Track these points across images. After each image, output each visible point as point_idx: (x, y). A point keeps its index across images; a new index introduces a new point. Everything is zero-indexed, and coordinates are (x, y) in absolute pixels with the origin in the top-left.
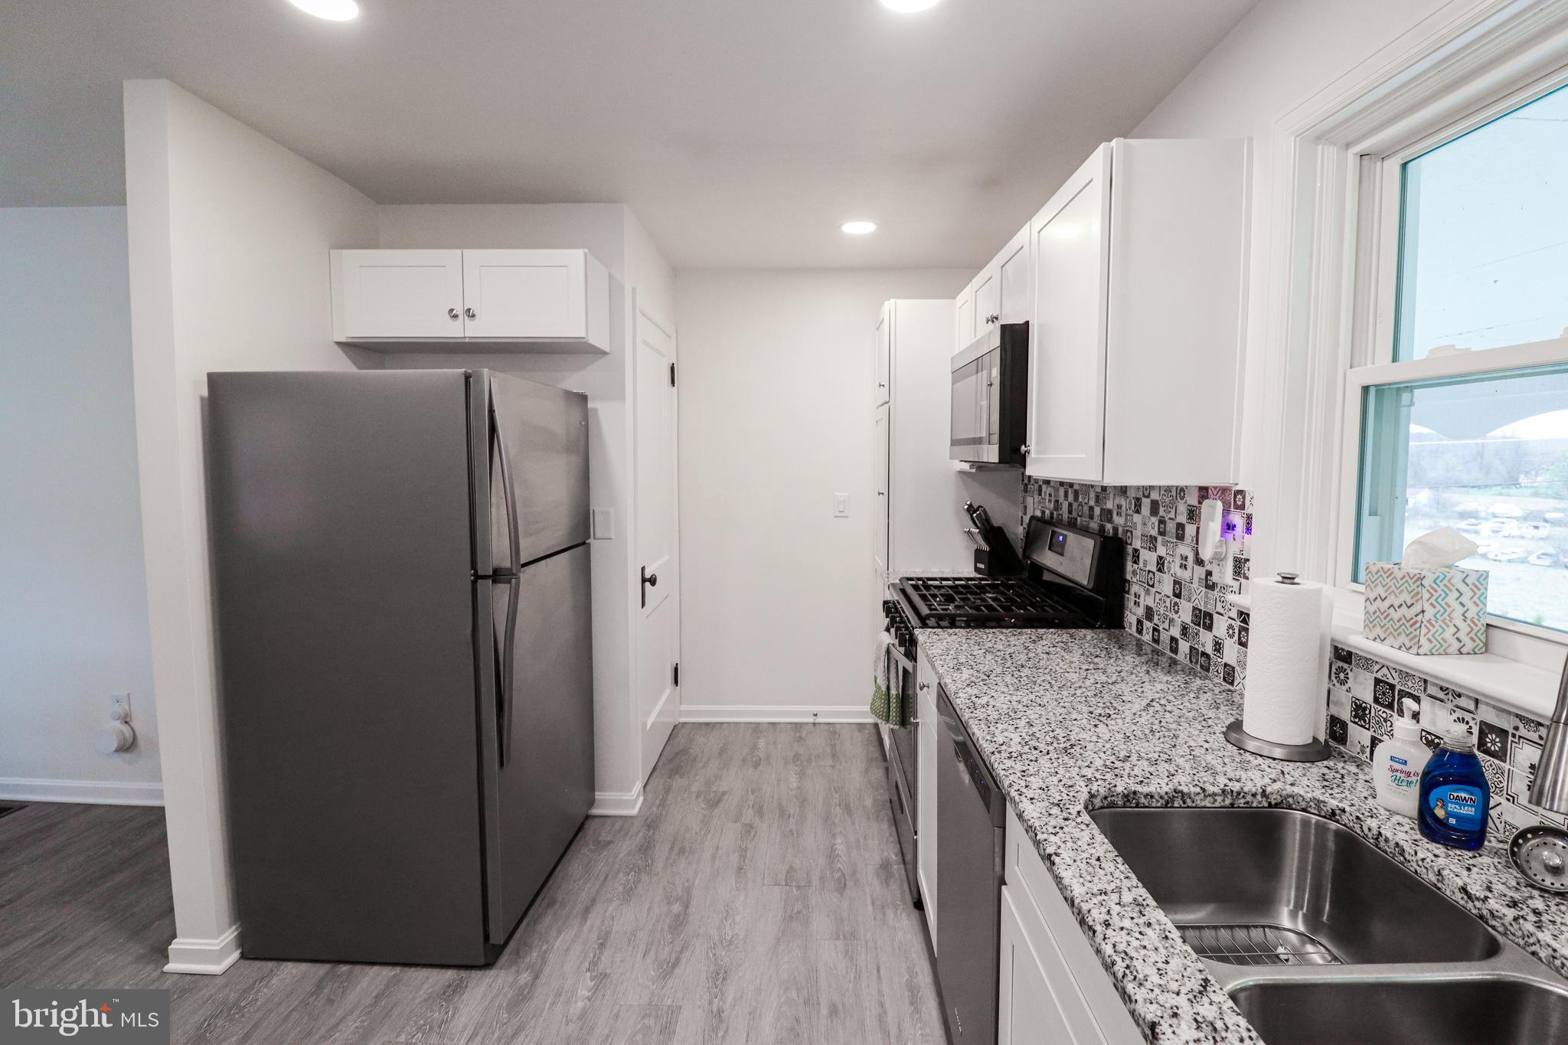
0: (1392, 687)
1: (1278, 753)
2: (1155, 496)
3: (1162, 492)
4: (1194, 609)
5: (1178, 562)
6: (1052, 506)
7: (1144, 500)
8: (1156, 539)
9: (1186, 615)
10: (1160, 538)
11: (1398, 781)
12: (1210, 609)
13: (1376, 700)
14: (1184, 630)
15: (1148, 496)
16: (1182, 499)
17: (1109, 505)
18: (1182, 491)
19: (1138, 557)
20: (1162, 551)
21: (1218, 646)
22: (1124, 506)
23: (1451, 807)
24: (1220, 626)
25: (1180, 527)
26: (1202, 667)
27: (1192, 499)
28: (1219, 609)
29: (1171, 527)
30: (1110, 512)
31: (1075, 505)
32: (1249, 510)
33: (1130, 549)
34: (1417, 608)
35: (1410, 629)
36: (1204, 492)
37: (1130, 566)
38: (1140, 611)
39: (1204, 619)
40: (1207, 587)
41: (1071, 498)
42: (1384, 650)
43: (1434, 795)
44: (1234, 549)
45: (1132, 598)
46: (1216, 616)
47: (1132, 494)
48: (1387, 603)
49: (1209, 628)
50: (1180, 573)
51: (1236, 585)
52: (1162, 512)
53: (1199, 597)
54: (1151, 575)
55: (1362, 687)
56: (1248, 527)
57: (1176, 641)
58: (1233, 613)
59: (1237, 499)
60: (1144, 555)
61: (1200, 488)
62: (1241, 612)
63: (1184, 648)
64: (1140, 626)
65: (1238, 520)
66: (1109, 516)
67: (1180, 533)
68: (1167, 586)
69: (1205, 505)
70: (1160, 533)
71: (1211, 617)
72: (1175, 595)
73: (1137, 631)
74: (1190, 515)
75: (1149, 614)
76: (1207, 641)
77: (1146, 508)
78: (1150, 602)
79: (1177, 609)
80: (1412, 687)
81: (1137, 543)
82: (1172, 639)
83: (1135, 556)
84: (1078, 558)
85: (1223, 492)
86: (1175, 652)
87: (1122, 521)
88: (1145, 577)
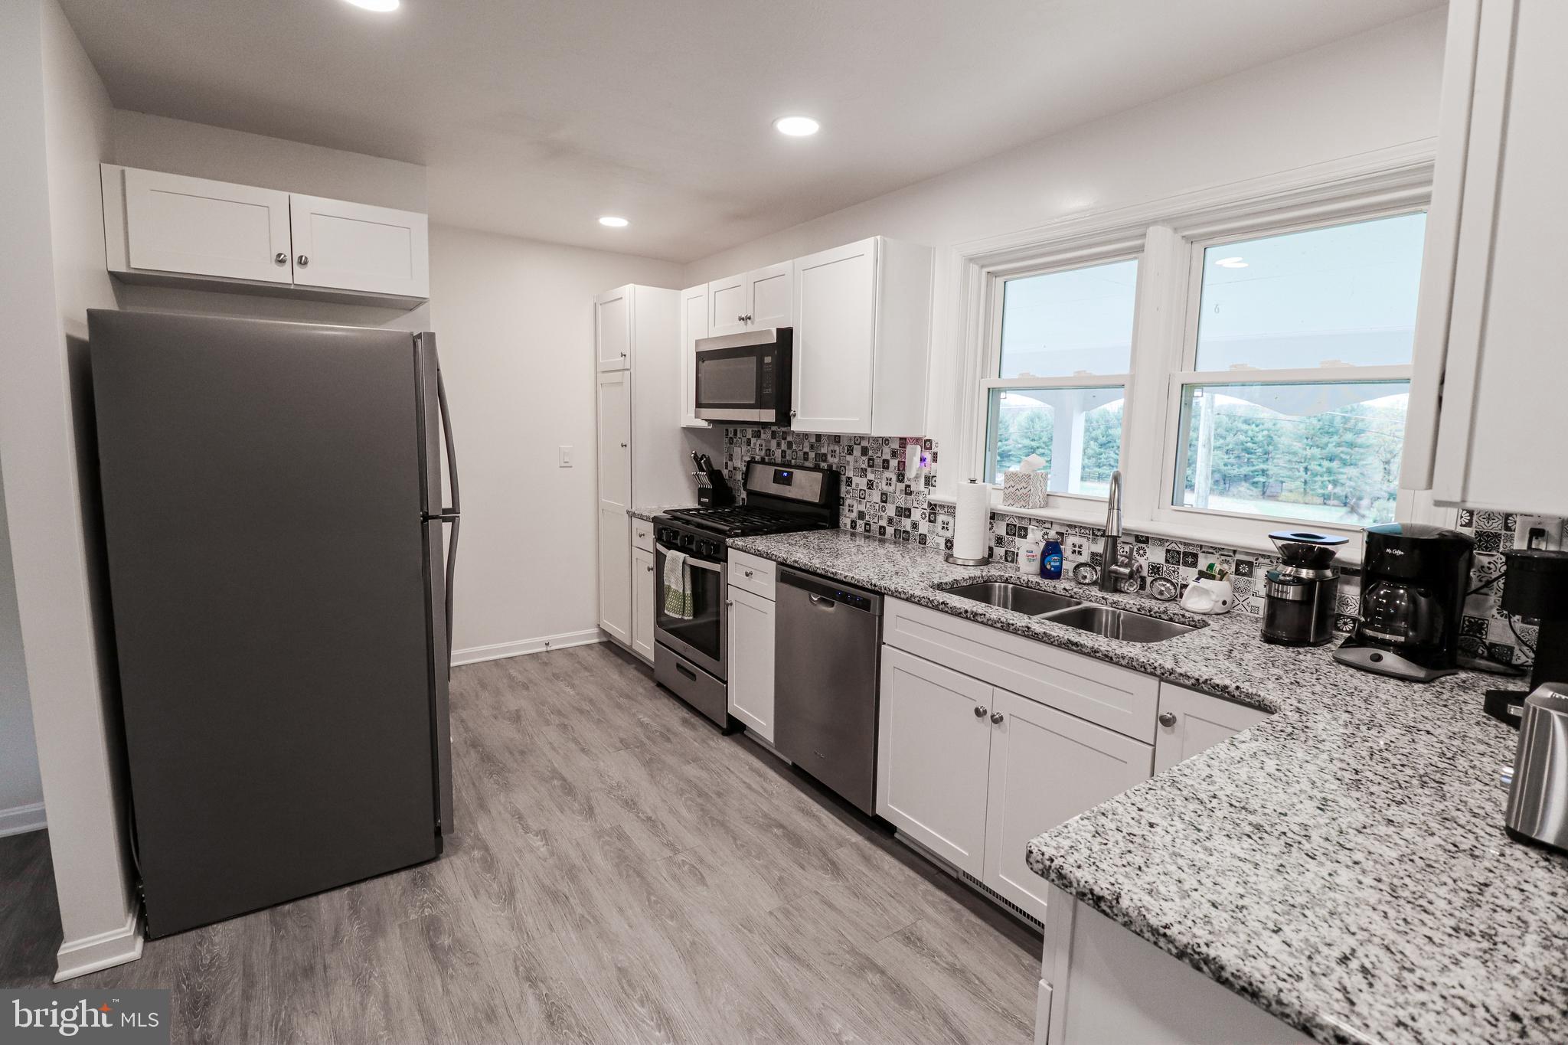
0: (1015, 526)
1: (971, 563)
2: (864, 443)
3: (871, 441)
4: (897, 507)
5: (884, 482)
6: (763, 453)
7: (855, 446)
8: (866, 470)
9: (891, 511)
10: (869, 469)
11: (1029, 560)
12: (909, 506)
13: (1007, 534)
14: (890, 521)
15: (859, 444)
16: (887, 445)
17: (824, 450)
18: (886, 441)
19: (851, 482)
20: (870, 476)
21: (915, 526)
22: (838, 452)
23: (1052, 564)
24: (916, 515)
25: (886, 461)
26: (903, 539)
27: (896, 445)
28: (915, 505)
29: (878, 462)
30: (825, 455)
31: (788, 452)
32: (934, 449)
33: (843, 478)
34: (1028, 489)
35: (1024, 499)
36: (903, 442)
37: (843, 488)
38: (854, 515)
39: (903, 512)
40: (906, 494)
41: (784, 446)
42: (1016, 509)
43: (1047, 559)
44: (925, 471)
45: (847, 508)
46: (913, 510)
47: (845, 442)
48: (1015, 488)
49: (909, 516)
50: (885, 488)
51: (926, 490)
52: (870, 453)
53: (902, 501)
54: (862, 492)
55: (1001, 529)
56: (935, 459)
57: (884, 528)
58: (925, 506)
59: (927, 444)
60: (856, 480)
61: (901, 439)
62: (930, 504)
63: (890, 530)
64: (854, 524)
65: (928, 455)
66: (824, 457)
67: (886, 465)
68: (876, 497)
69: (909, 448)
70: (869, 466)
71: (909, 510)
72: (882, 501)
73: (852, 527)
74: (894, 454)
75: (861, 515)
76: (906, 524)
77: (857, 451)
78: (862, 508)
79: (883, 509)
80: (1024, 524)
81: (850, 473)
82: (881, 527)
83: (849, 481)
84: (806, 487)
85: (917, 440)
86: (884, 534)
87: (836, 460)
88: (857, 494)
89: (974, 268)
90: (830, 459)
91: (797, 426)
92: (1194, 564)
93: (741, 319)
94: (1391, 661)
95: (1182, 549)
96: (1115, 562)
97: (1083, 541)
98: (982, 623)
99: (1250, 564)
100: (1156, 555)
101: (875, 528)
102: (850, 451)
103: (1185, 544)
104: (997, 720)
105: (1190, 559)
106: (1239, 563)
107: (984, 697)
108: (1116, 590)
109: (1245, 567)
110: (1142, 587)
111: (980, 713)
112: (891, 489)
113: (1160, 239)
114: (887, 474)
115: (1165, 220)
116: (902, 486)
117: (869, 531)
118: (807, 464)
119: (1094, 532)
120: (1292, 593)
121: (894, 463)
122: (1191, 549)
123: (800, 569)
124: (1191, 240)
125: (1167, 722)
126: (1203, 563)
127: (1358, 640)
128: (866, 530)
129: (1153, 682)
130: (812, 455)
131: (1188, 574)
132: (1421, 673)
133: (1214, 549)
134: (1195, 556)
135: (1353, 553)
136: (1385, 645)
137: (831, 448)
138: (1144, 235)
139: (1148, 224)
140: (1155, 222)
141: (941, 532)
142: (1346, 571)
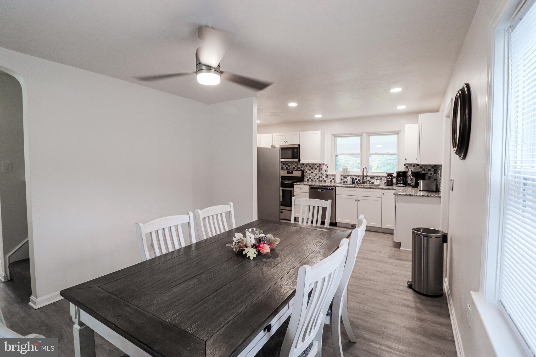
2: (310, 165)
3: (312, 164)
5: (315, 172)
9: (317, 177)
10: (312, 170)
12: (322, 175)
14: (317, 179)
18: (316, 164)
21: (323, 179)
24: (323, 177)
27: (318, 165)
29: (314, 168)
32: (327, 165)
33: (305, 172)
35: (347, 172)
36: (320, 164)
37: (305, 174)
38: (308, 178)
40: (321, 173)
42: (345, 174)
44: (325, 169)
45: (306, 177)
47: (305, 165)
48: (345, 171)
50: (316, 173)
51: (326, 173)
52: (312, 167)
53: (320, 175)
55: (342, 178)
56: (327, 167)
57: (316, 180)
58: (326, 175)
59: (326, 165)
60: (308, 172)
61: (319, 164)
62: (327, 175)
63: (318, 180)
64: (308, 180)
65: (326, 167)
66: (299, 168)
67: (316, 169)
68: (314, 174)
69: (322, 165)
70: (311, 169)
71: (322, 176)
72: (315, 175)
73: (308, 181)
74: (318, 167)
75: (310, 178)
76: (321, 179)
77: (308, 166)
78: (310, 177)
79: (316, 177)
80: (346, 176)
81: (306, 171)
82: (315, 180)
83: (306, 172)
84: (297, 174)
85: (323, 164)
86: (316, 181)
87: (303, 168)
88: (309, 174)
89: (332, 135)
90: (301, 168)
91: (301, 162)
92: (374, 179)
93: (285, 142)
94: (402, 185)
95: (372, 177)
96: (364, 180)
97: (357, 178)
98: (356, 188)
99: (381, 178)
100: (368, 178)
101: (314, 180)
102: (306, 166)
103: (373, 176)
104: (359, 200)
105: (373, 178)
106: (380, 178)
107: (356, 198)
108: (364, 184)
109: (381, 179)
110: (367, 183)
111: (356, 200)
112: (317, 173)
113: (365, 135)
114: (316, 170)
115: (366, 133)
116: (320, 172)
117: (312, 181)
118: (294, 170)
119: (359, 176)
120: (390, 180)
121: (318, 168)
122: (373, 177)
123: (316, 186)
124: (368, 135)
125: (383, 194)
126: (375, 178)
127: (397, 183)
128: (311, 181)
129: (381, 190)
130: (296, 168)
131: (373, 180)
132: (405, 186)
133: (377, 177)
134: (374, 178)
135: (395, 175)
136: (400, 183)
137: (301, 166)
138: (362, 134)
139: (363, 133)
140: (365, 133)
141: (330, 179)
142: (394, 177)
